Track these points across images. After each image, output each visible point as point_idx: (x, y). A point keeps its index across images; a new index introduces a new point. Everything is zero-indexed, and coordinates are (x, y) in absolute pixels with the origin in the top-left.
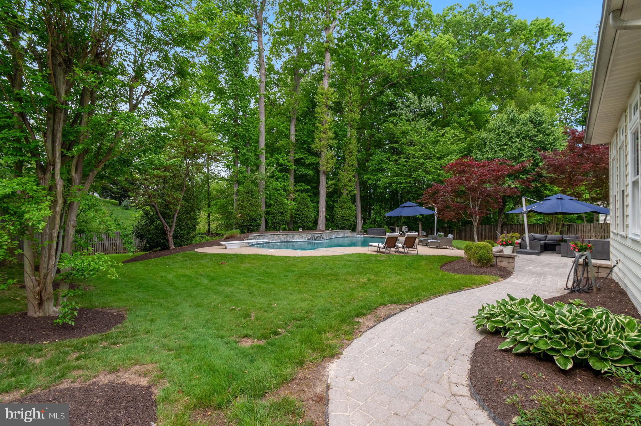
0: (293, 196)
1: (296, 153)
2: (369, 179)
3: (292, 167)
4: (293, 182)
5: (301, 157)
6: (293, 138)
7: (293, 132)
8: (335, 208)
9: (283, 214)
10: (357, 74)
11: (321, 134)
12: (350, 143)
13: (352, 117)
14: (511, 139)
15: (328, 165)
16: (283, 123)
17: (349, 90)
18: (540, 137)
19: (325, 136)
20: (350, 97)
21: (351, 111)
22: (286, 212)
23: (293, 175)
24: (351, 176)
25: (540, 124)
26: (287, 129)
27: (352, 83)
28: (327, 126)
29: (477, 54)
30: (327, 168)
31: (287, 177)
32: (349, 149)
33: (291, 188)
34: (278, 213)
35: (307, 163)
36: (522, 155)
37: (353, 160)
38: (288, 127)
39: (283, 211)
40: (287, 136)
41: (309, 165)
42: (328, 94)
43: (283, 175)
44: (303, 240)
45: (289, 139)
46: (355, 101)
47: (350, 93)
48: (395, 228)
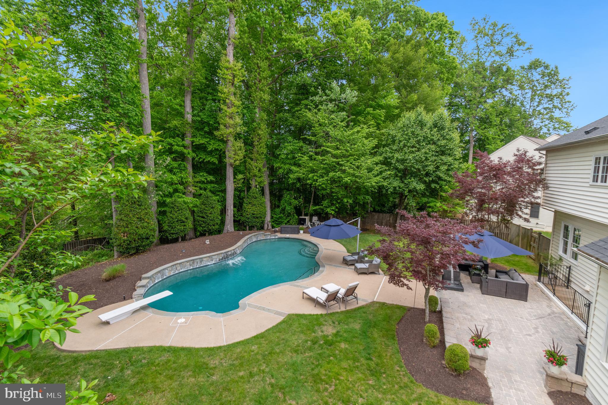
0: (192, 189)
1: (193, 136)
2: (280, 168)
3: (190, 154)
4: (191, 173)
5: (201, 142)
6: (189, 117)
7: (188, 109)
8: (245, 205)
9: (183, 222)
10: (267, 46)
11: (227, 119)
12: (260, 128)
13: (261, 98)
14: (418, 142)
15: (237, 157)
16: (175, 98)
17: (258, 64)
18: (443, 142)
19: (232, 122)
20: (259, 74)
21: (261, 90)
22: (186, 218)
23: (191, 162)
24: (261, 166)
25: (443, 128)
26: (181, 106)
27: (261, 56)
28: (233, 110)
29: (389, 41)
30: (235, 161)
31: (184, 166)
32: (258, 135)
33: (190, 180)
34: (177, 221)
35: (209, 149)
36: (427, 159)
37: (261, 148)
38: (183, 104)
39: (184, 219)
40: (181, 115)
41: (211, 151)
42: (235, 71)
43: (179, 165)
44: (213, 262)
45: (183, 118)
46: (265, 78)
47: (259, 67)
48: (305, 219)
